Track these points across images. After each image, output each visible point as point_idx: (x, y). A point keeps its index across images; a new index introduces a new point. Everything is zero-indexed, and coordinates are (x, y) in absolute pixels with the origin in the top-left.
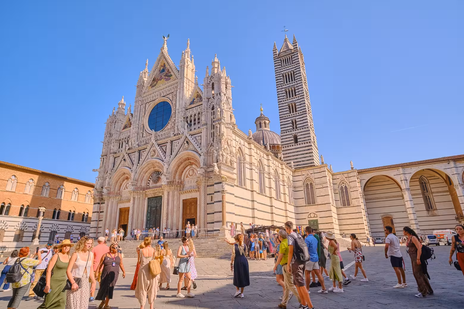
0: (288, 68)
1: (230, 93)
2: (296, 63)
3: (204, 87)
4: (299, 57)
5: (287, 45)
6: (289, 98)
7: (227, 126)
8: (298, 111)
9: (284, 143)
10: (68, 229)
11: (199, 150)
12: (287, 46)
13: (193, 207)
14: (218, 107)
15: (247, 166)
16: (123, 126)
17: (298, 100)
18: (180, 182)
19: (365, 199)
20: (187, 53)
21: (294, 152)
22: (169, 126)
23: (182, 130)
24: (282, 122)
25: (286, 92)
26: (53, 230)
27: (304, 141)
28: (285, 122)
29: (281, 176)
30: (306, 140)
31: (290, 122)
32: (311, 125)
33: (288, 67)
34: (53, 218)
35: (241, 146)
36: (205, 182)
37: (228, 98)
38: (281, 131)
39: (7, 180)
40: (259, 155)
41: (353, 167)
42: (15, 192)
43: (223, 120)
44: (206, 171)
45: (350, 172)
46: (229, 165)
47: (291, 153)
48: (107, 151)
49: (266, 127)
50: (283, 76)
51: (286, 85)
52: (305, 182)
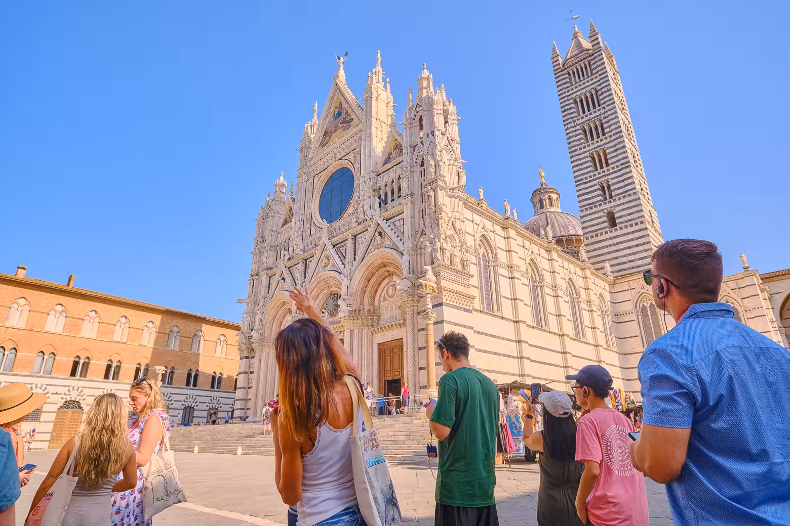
0: (585, 85)
1: (454, 130)
2: (600, 73)
3: (405, 127)
4: (605, 60)
5: (580, 43)
6: (590, 142)
7: (452, 194)
8: (612, 164)
9: (589, 230)
10: (211, 403)
11: (400, 245)
12: (579, 45)
13: (396, 357)
14: (430, 159)
15: (503, 271)
16: (281, 221)
17: (609, 142)
18: (372, 309)
19: (786, 336)
20: (375, 75)
21: (610, 246)
22: (350, 210)
23: (369, 212)
24: (580, 190)
25: (585, 132)
26: (188, 404)
27: (630, 220)
28: (586, 188)
29: (583, 293)
30: (634, 219)
31: (598, 187)
32: (642, 190)
33: (584, 83)
34: (188, 384)
35: (486, 233)
36: (414, 306)
37: (450, 141)
38: (581, 207)
39: (114, 323)
40: (530, 251)
41: (747, 266)
42: (126, 343)
43: (440, 183)
44: (414, 285)
45: (740, 276)
46: (460, 268)
47: (603, 247)
48: (259, 267)
49: (552, 206)
50: (576, 102)
51: (582, 118)
52: (638, 302)
